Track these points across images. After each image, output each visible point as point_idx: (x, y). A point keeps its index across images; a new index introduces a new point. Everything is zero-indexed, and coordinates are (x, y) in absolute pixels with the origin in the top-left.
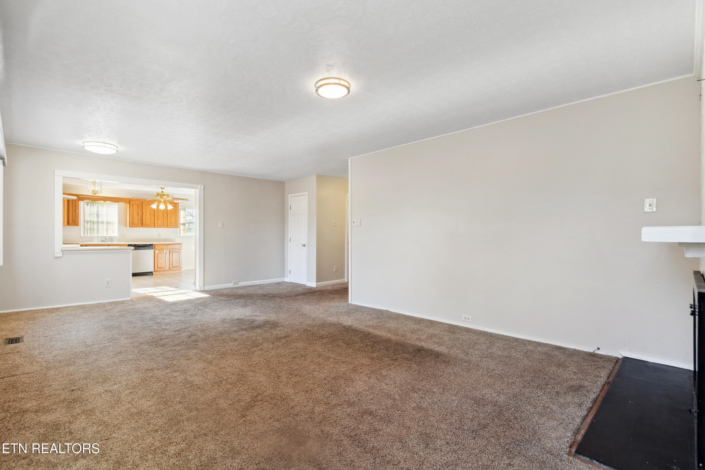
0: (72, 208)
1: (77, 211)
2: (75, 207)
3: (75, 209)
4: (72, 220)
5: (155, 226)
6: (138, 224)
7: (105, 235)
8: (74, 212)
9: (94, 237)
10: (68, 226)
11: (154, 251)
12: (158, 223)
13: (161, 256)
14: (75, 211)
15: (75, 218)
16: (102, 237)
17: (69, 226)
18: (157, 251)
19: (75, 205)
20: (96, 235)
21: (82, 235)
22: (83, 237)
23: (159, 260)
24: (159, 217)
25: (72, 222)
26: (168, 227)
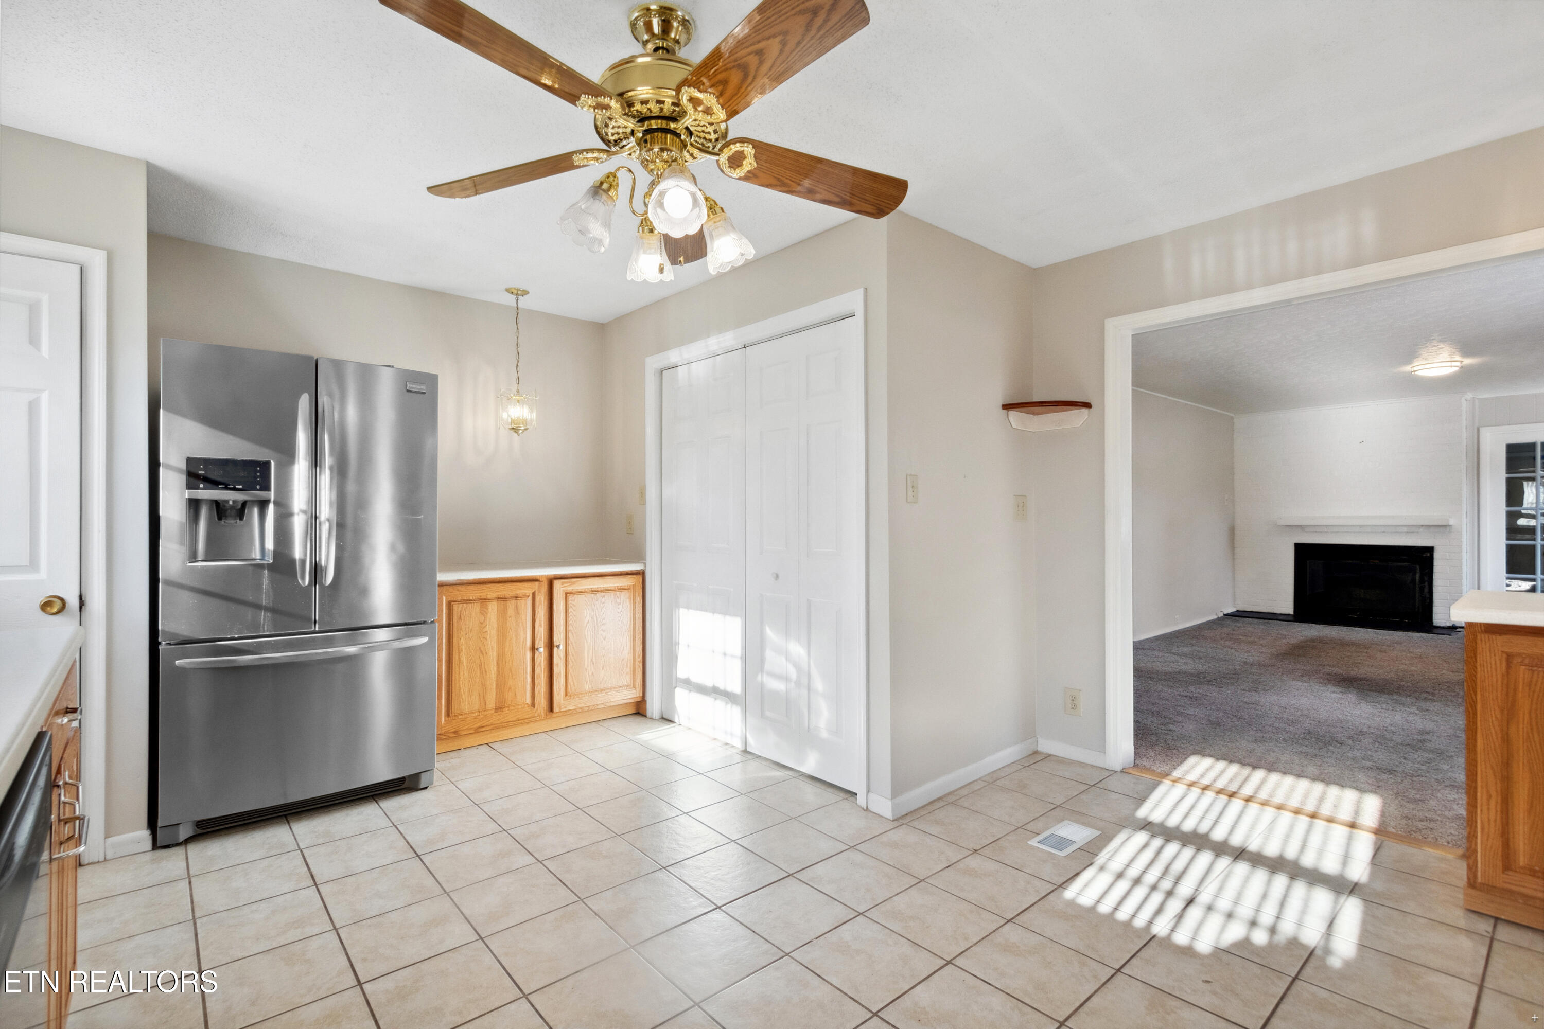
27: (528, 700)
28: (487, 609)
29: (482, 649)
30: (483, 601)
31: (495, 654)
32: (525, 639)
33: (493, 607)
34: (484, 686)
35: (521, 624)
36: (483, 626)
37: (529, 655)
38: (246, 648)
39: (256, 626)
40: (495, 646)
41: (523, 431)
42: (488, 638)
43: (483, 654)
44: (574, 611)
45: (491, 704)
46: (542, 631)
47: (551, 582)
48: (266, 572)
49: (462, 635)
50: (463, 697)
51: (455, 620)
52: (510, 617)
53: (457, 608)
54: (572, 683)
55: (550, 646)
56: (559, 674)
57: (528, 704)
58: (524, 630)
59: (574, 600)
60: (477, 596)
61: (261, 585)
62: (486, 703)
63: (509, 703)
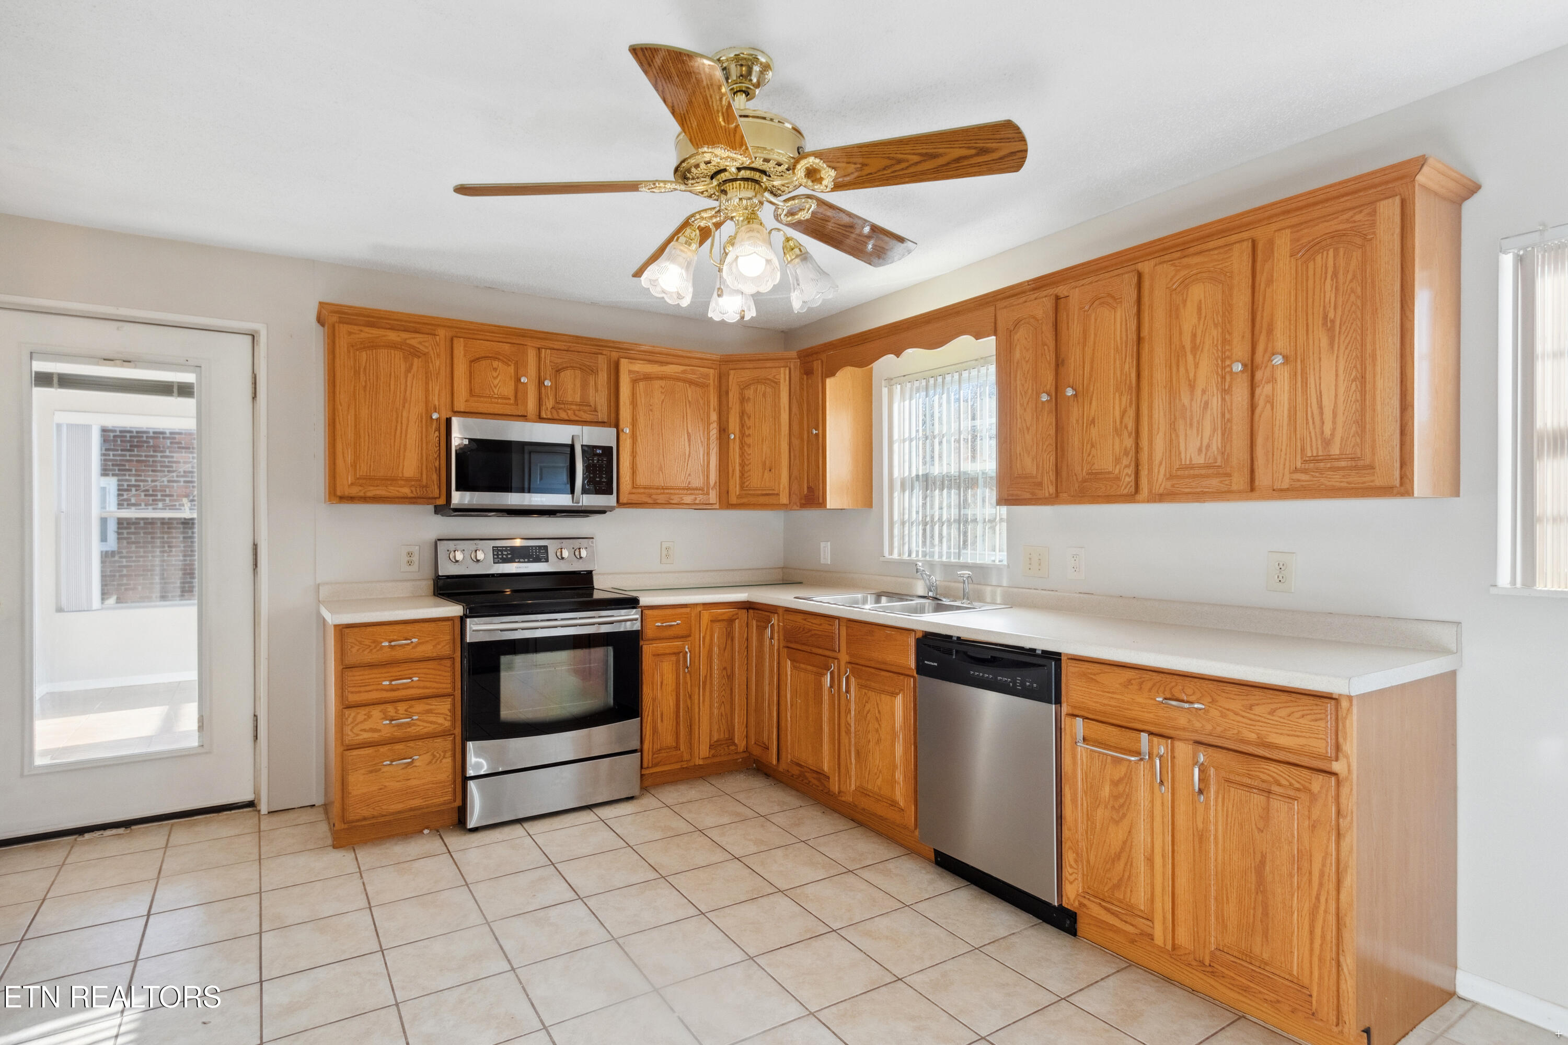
13: (1115, 784)
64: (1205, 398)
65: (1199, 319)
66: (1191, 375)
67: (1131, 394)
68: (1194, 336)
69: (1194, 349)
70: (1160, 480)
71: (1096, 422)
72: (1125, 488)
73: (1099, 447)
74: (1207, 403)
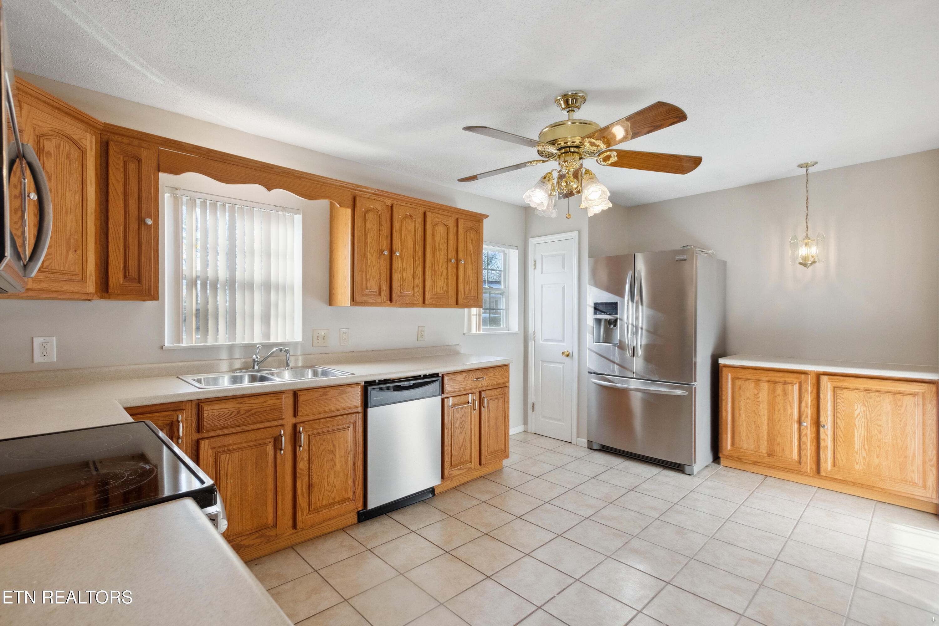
0: (121, 204)
1: (149, 222)
2: (140, 199)
3: (140, 209)
4: (126, 268)
5: (427, 301)
6: (380, 293)
7: (258, 339)
8: (134, 225)
9: (215, 349)
10: (102, 298)
11: (443, 400)
12: (433, 288)
13: (461, 418)
14: (141, 221)
15: (139, 260)
16: (249, 348)
17: (109, 298)
18: (450, 402)
19: (140, 190)
20: (222, 339)
21: (168, 343)
22: (172, 350)
23: (456, 434)
24: (437, 269)
25: (125, 277)
26: (457, 304)
27: (795, 456)
28: (760, 386)
29: (756, 411)
30: (757, 382)
31: (766, 417)
32: (792, 414)
33: (765, 387)
34: (758, 435)
35: (788, 402)
36: (757, 396)
37: (796, 426)
38: (612, 380)
39: (613, 371)
40: (766, 412)
41: (811, 264)
42: (761, 405)
43: (756, 415)
44: (843, 402)
45: (764, 449)
46: (809, 412)
47: (818, 376)
48: (616, 348)
49: (742, 400)
50: (743, 438)
51: (736, 389)
52: (778, 395)
53: (738, 382)
54: (839, 458)
55: (817, 424)
56: (826, 447)
57: (795, 460)
58: (791, 406)
59: (842, 394)
60: (753, 377)
61: (615, 354)
62: (759, 448)
63: (778, 454)
64: (442, 269)
65: (441, 239)
66: (438, 260)
67: (419, 261)
68: (439, 244)
69: (439, 250)
70: (429, 298)
71: (406, 270)
72: (417, 301)
73: (406, 281)
74: (442, 271)
